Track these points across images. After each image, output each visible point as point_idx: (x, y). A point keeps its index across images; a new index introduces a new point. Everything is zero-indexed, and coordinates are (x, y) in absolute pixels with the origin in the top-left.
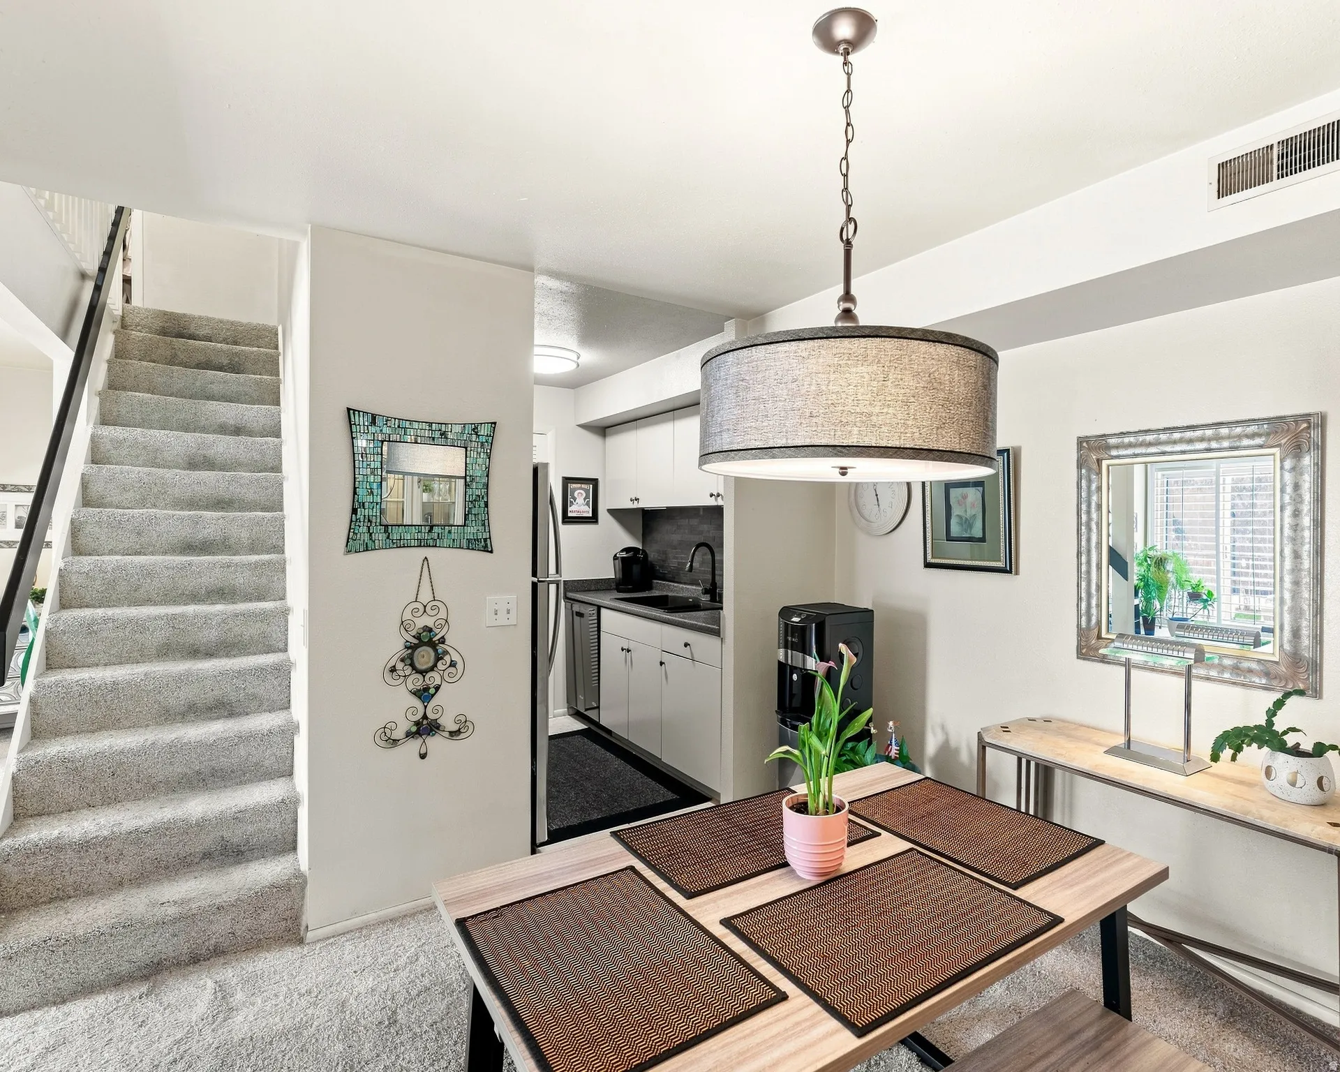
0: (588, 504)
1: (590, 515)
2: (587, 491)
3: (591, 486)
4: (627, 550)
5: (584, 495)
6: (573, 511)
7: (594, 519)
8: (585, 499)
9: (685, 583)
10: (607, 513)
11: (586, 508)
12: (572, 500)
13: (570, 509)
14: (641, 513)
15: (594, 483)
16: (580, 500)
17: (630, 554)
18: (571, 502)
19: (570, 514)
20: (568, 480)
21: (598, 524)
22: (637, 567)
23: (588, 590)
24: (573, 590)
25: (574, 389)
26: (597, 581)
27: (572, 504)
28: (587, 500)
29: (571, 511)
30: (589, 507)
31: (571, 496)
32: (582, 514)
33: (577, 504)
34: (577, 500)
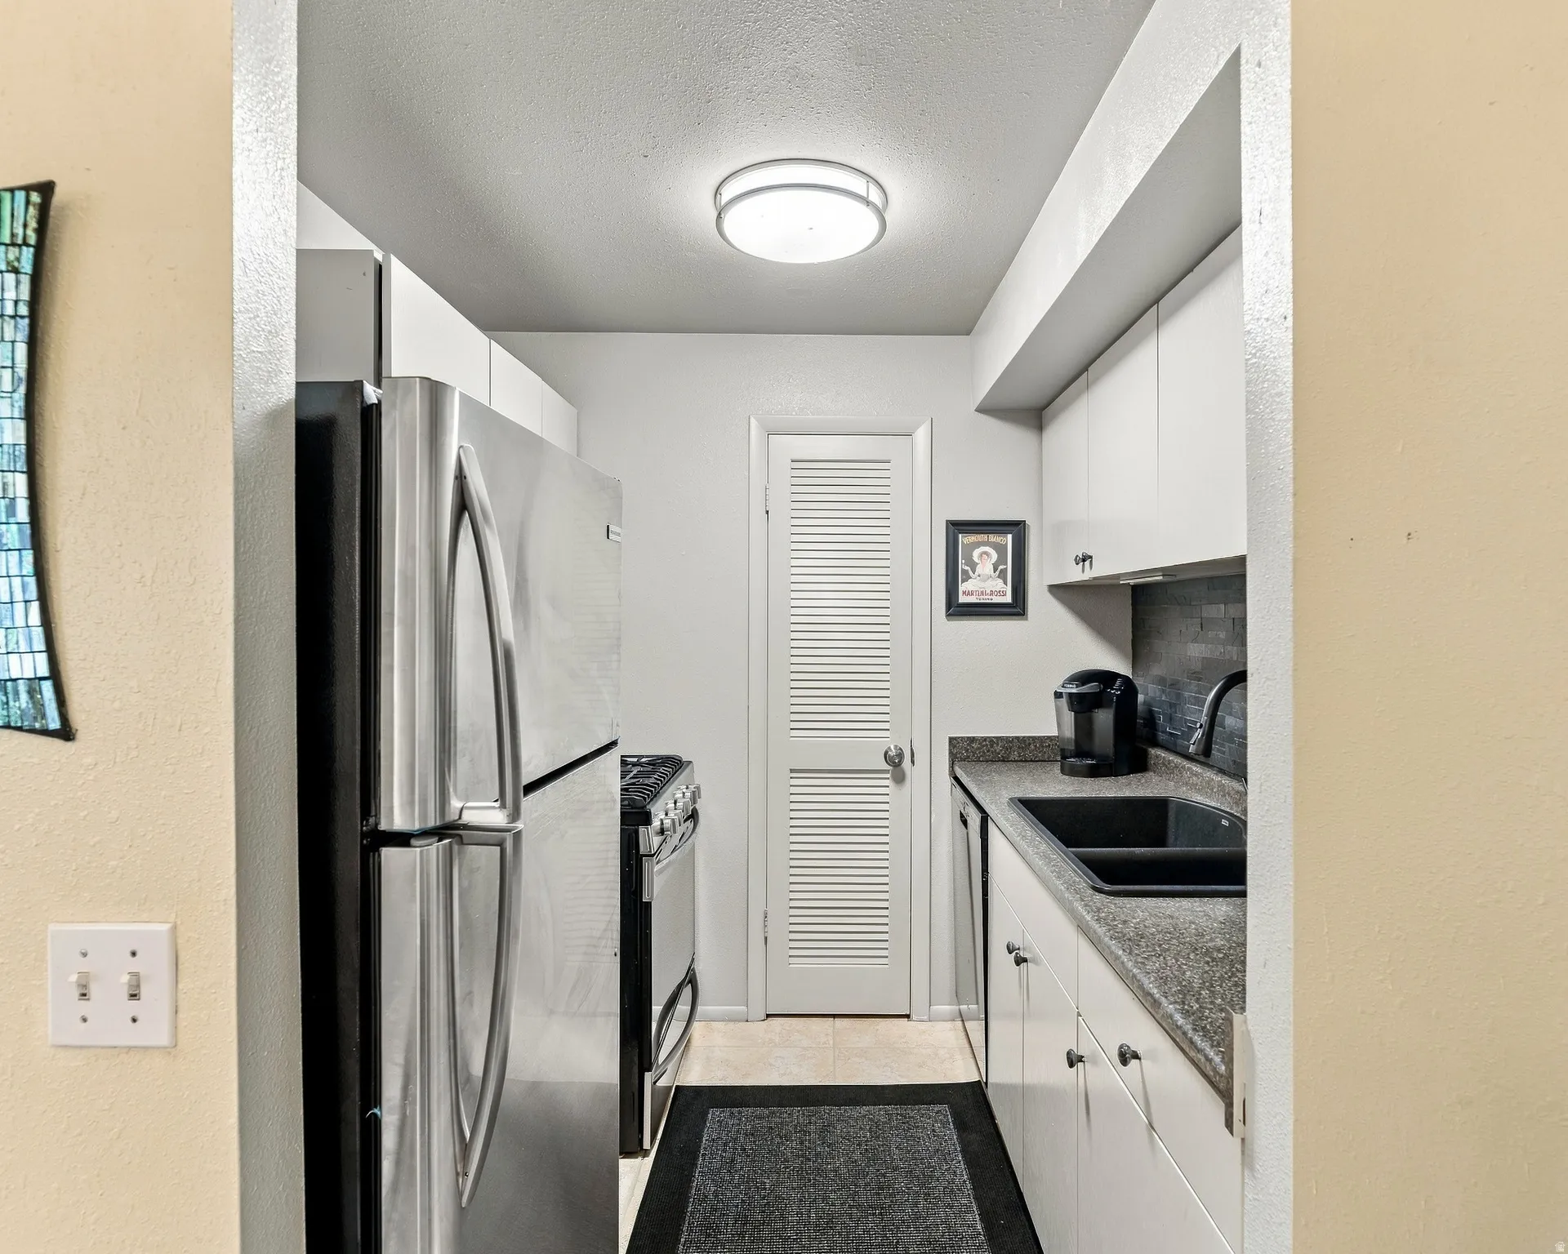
0: (1003, 577)
1: (1008, 599)
2: (1000, 549)
3: (1010, 537)
4: (1084, 678)
5: (994, 556)
6: (971, 590)
7: (1016, 608)
8: (996, 566)
10: (1048, 595)
11: (998, 584)
12: (967, 568)
13: (962, 587)
15: (1016, 529)
16: (986, 567)
17: (1094, 686)
18: (965, 572)
19: (962, 599)
20: (957, 527)
21: (1027, 620)
22: (1104, 719)
23: (1004, 760)
24: (968, 757)
25: (968, 334)
26: (1024, 742)
27: (967, 578)
28: (1001, 567)
29: (964, 593)
30: (1006, 583)
31: (963, 561)
32: (990, 597)
33: (979, 576)
34: (979, 569)
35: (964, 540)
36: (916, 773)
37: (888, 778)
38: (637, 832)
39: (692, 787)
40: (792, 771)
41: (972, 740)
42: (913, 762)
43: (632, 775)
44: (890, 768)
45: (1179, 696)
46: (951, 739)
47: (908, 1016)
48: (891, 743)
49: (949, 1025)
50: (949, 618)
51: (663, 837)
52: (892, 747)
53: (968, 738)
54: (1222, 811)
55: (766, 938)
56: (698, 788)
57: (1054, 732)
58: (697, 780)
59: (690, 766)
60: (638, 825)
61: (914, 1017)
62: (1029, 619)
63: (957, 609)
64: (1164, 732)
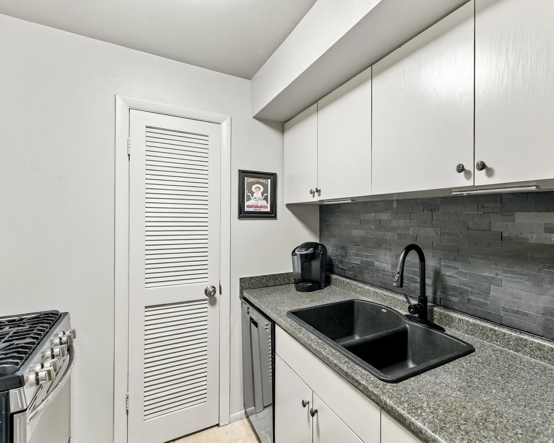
0: (266, 199)
1: (268, 210)
2: (265, 186)
3: (269, 180)
4: (307, 246)
5: (262, 189)
6: (250, 204)
7: (272, 214)
8: (263, 194)
9: (372, 285)
10: (286, 208)
11: (264, 203)
12: (249, 194)
13: (247, 203)
14: (318, 207)
15: (272, 177)
16: (258, 194)
17: (311, 250)
18: (248, 196)
19: (246, 209)
20: (243, 174)
21: (277, 219)
22: (316, 265)
23: (267, 286)
24: (250, 287)
25: (250, 79)
26: (275, 277)
27: (249, 199)
28: (265, 195)
29: (247, 206)
30: (267, 203)
31: (247, 191)
32: (260, 209)
33: (255, 198)
34: (255, 195)
35: (247, 180)
36: (222, 299)
37: (207, 303)
38: (8, 395)
39: (68, 333)
40: (146, 307)
41: (252, 278)
42: (220, 293)
43: (11, 334)
44: (207, 298)
45: (346, 253)
46: (241, 279)
47: (218, 425)
48: (208, 284)
49: (240, 422)
50: (239, 219)
51: (39, 386)
52: (209, 287)
53: (250, 277)
54: (383, 305)
55: (127, 411)
56: (73, 332)
57: (291, 271)
58: (73, 327)
59: (67, 316)
60: (9, 390)
61: (221, 424)
62: (278, 219)
63: (243, 214)
64: (338, 268)
